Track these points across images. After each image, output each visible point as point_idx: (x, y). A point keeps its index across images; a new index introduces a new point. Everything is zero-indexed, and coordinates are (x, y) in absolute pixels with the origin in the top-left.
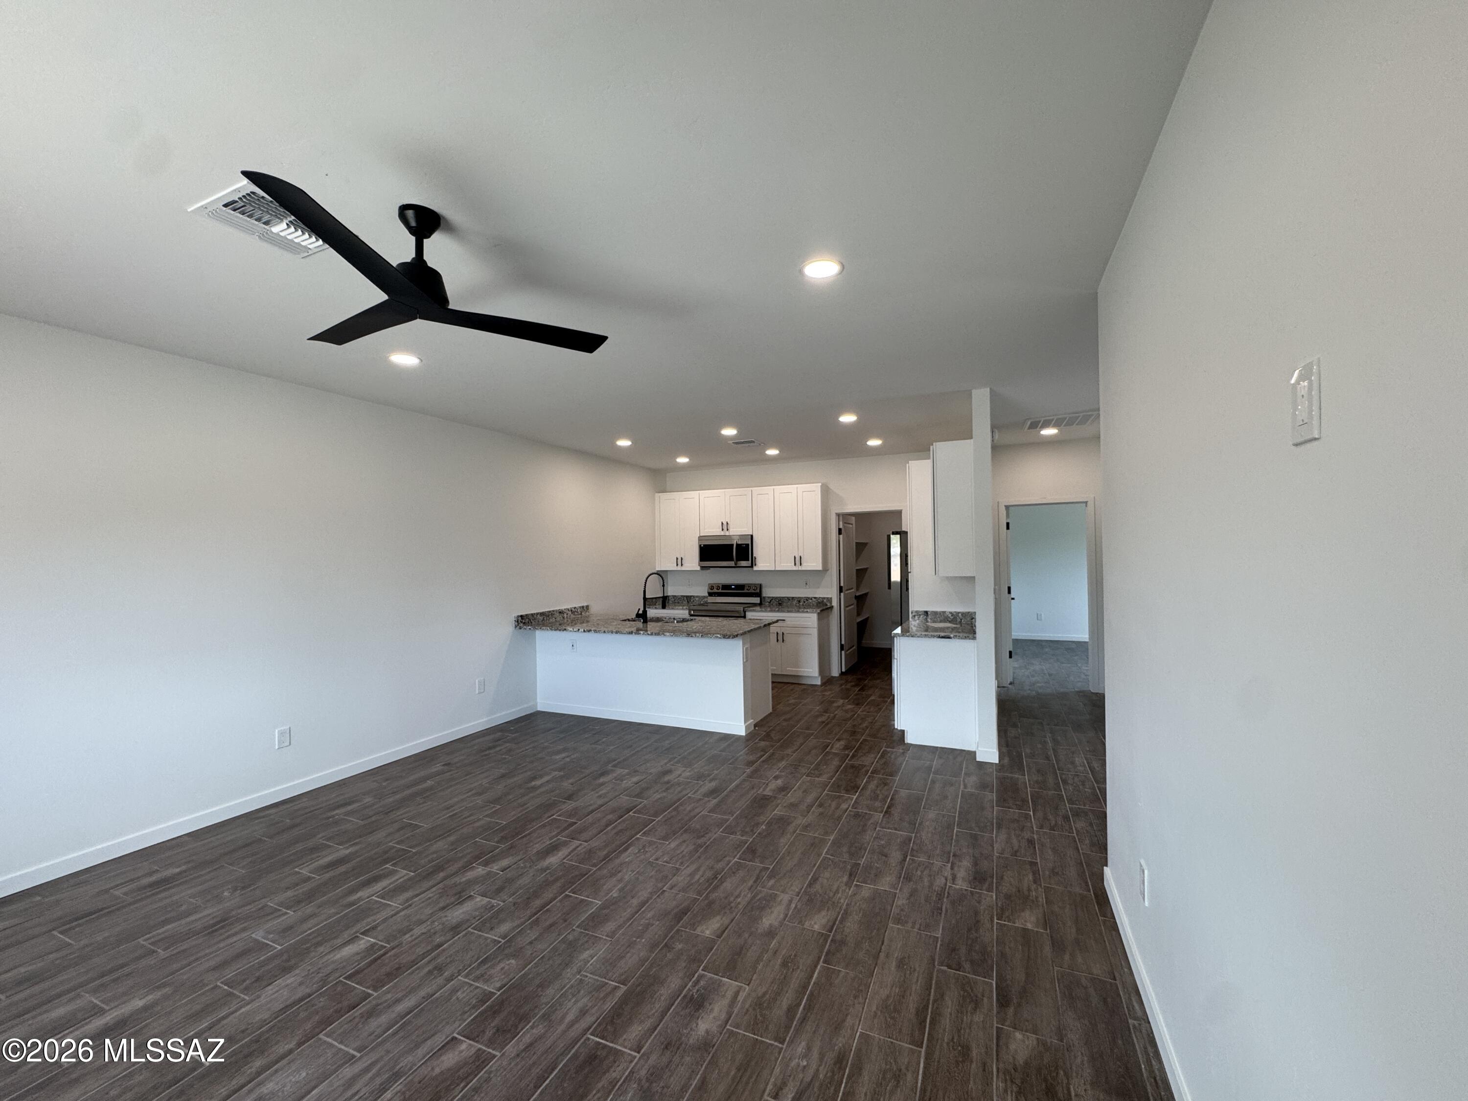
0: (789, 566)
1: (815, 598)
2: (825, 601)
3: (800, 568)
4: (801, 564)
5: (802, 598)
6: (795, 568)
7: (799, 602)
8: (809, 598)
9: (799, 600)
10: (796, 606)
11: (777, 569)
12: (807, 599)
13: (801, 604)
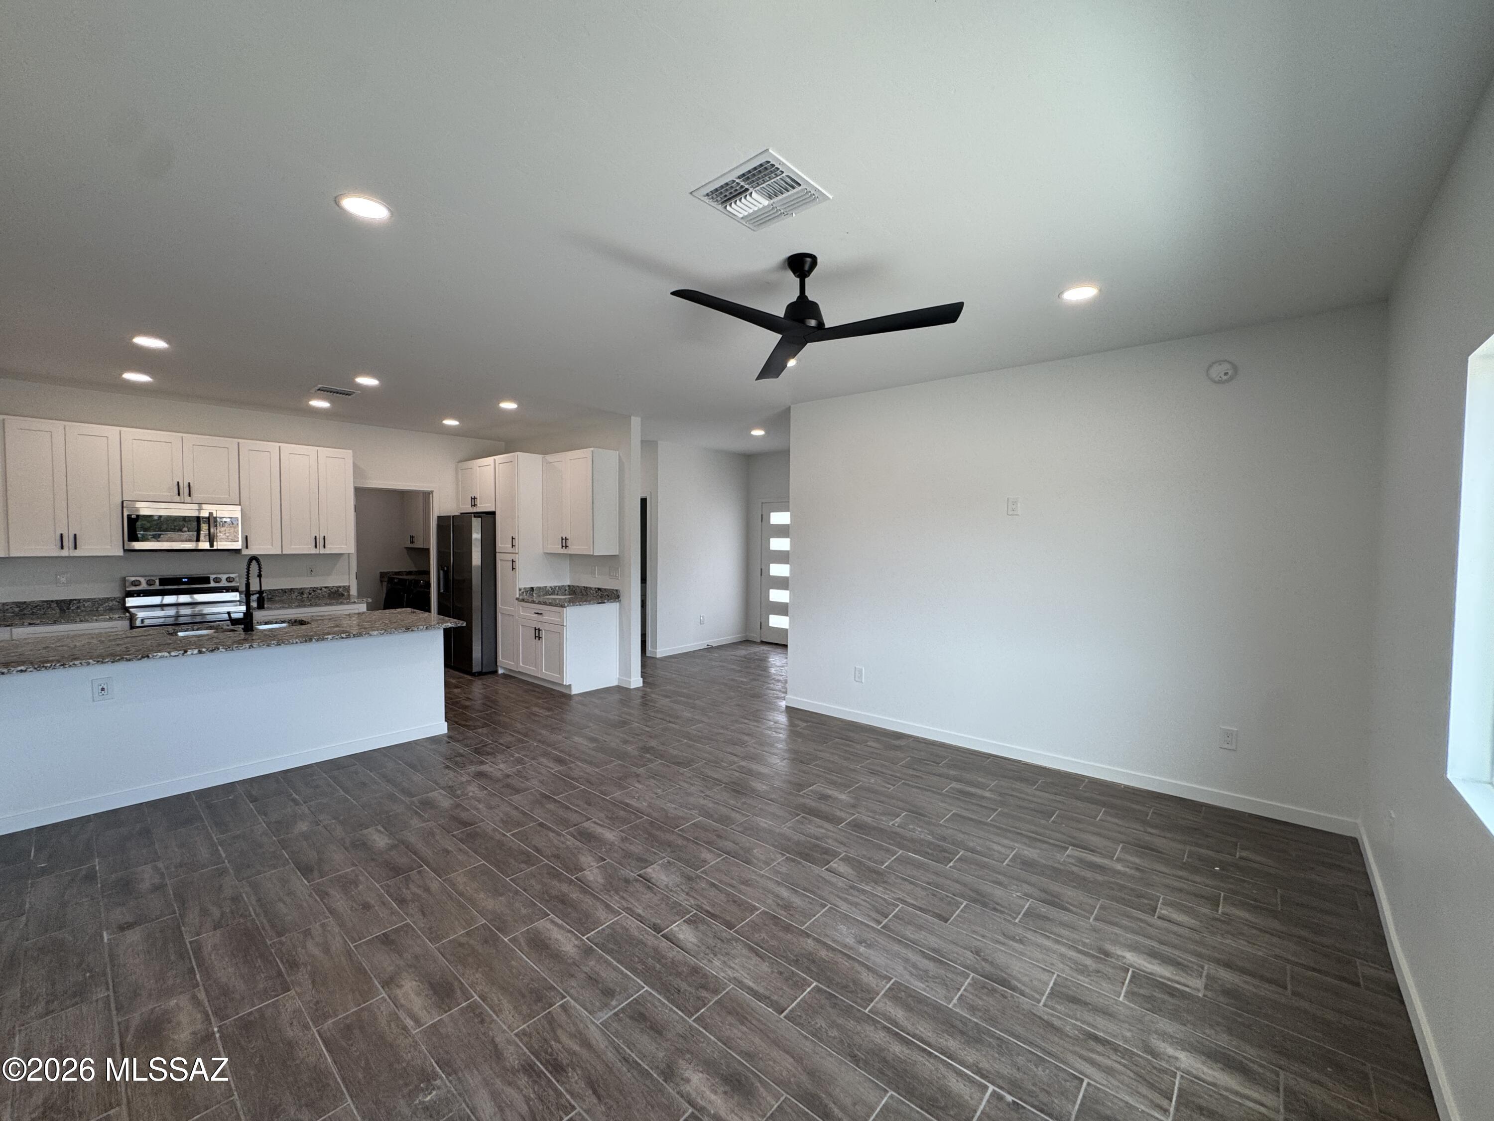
0: (307, 548)
1: (326, 587)
2: (341, 590)
3: (322, 551)
4: (324, 547)
5: (308, 588)
6: (314, 551)
7: (302, 593)
8: (317, 588)
9: (301, 592)
10: (296, 599)
11: (284, 553)
12: (314, 590)
13: (305, 596)
